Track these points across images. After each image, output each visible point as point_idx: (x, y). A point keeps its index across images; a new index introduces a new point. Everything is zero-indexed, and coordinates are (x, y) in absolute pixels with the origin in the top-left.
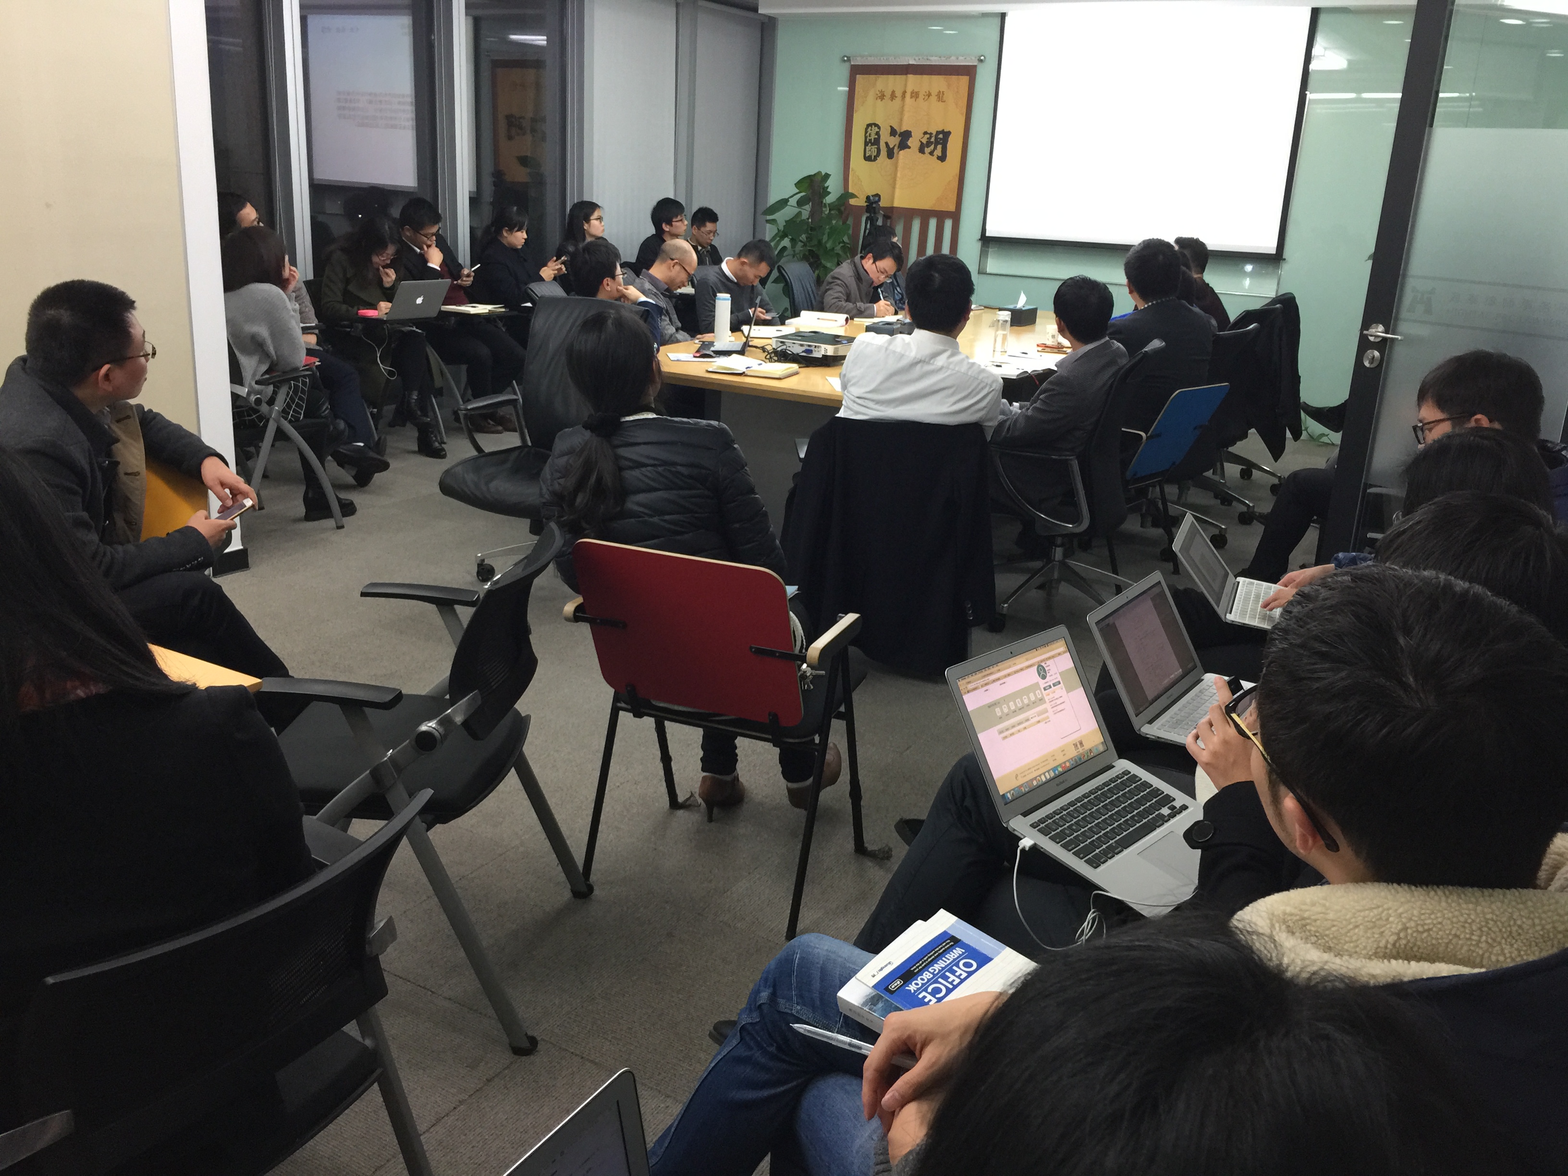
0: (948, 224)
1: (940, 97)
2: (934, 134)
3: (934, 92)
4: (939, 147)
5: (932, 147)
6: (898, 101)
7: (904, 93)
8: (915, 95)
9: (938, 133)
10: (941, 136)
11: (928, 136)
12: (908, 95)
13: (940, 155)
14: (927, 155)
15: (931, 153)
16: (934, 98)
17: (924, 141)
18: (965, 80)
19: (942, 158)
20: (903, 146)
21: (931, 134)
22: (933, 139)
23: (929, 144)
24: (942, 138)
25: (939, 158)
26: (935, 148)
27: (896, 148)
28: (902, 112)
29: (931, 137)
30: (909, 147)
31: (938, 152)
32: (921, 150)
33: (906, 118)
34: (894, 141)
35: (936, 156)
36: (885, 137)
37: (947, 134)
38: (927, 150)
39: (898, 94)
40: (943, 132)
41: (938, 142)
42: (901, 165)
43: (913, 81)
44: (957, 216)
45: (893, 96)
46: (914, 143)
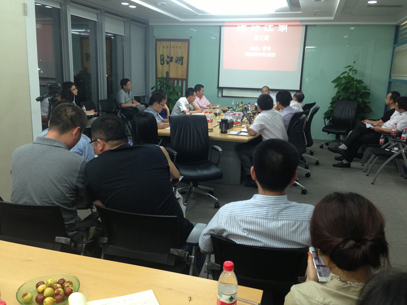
0: (184, 82)
1: (180, 47)
2: (179, 57)
3: (178, 46)
6: (169, 49)
7: (170, 47)
8: (173, 47)
11: (177, 58)
16: (178, 48)
18: (186, 43)
19: (182, 64)
20: (171, 61)
23: (178, 60)
24: (181, 59)
28: (170, 51)
31: (181, 62)
32: (176, 62)
33: (172, 53)
34: (168, 60)
35: (180, 64)
36: (166, 58)
37: (183, 58)
38: (178, 62)
39: (169, 47)
40: (181, 57)
41: (180, 60)
42: (171, 66)
43: (172, 43)
44: (187, 80)
45: (167, 47)
46: (174, 60)
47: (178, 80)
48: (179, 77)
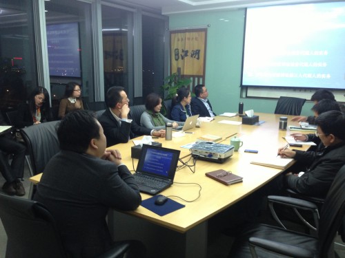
0: (201, 80)
1: (196, 39)
2: (195, 51)
3: (194, 38)
8: (189, 39)
12: (187, 39)
15: (195, 57)
16: (194, 40)
17: (192, 53)
18: (203, 33)
20: (186, 55)
23: (194, 54)
24: (198, 52)
25: (197, 59)
27: (184, 56)
28: (185, 44)
30: (188, 56)
31: (197, 57)
32: (192, 56)
33: (186, 46)
34: (183, 54)
36: (180, 53)
39: (184, 39)
40: (198, 50)
41: (196, 54)
42: (185, 61)
43: (188, 35)
44: (203, 77)
45: (182, 40)
46: (189, 54)
47: (194, 77)
48: (194, 74)
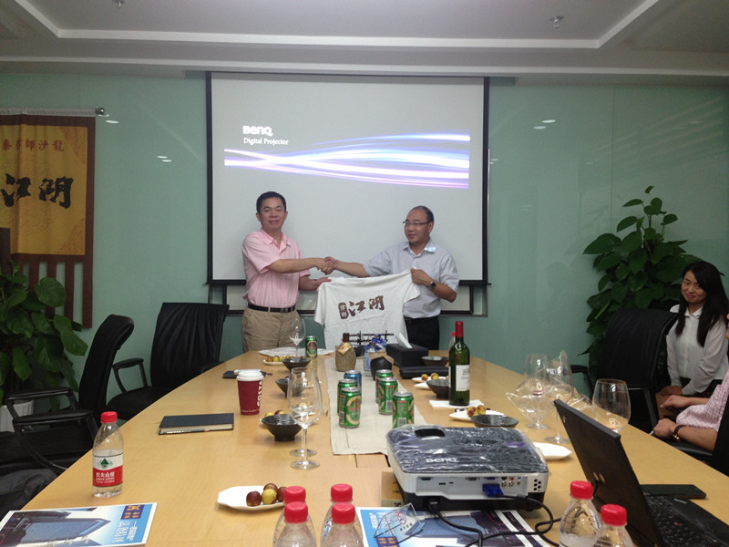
0: (78, 269)
1: (57, 145)
2: (55, 181)
3: (51, 142)
4: (61, 194)
5: (53, 194)
6: (12, 151)
7: (19, 142)
8: (31, 144)
9: (59, 180)
10: (62, 183)
11: (48, 183)
12: (24, 144)
13: (63, 201)
14: (48, 201)
15: (53, 200)
16: (50, 147)
17: (44, 188)
18: (83, 131)
19: (66, 204)
20: (23, 192)
21: (51, 181)
22: (53, 186)
23: (49, 191)
24: (65, 185)
25: (61, 204)
26: (57, 195)
27: (15, 195)
28: (18, 159)
29: (50, 185)
30: (29, 195)
31: (61, 198)
32: (43, 196)
33: (23, 164)
34: (12, 189)
35: (58, 203)
37: (68, 182)
38: (49, 197)
39: (13, 142)
40: (64, 179)
41: (59, 189)
42: (22, 211)
43: (27, 131)
44: (87, 260)
46: (33, 189)
47: (51, 260)
48: (53, 252)
